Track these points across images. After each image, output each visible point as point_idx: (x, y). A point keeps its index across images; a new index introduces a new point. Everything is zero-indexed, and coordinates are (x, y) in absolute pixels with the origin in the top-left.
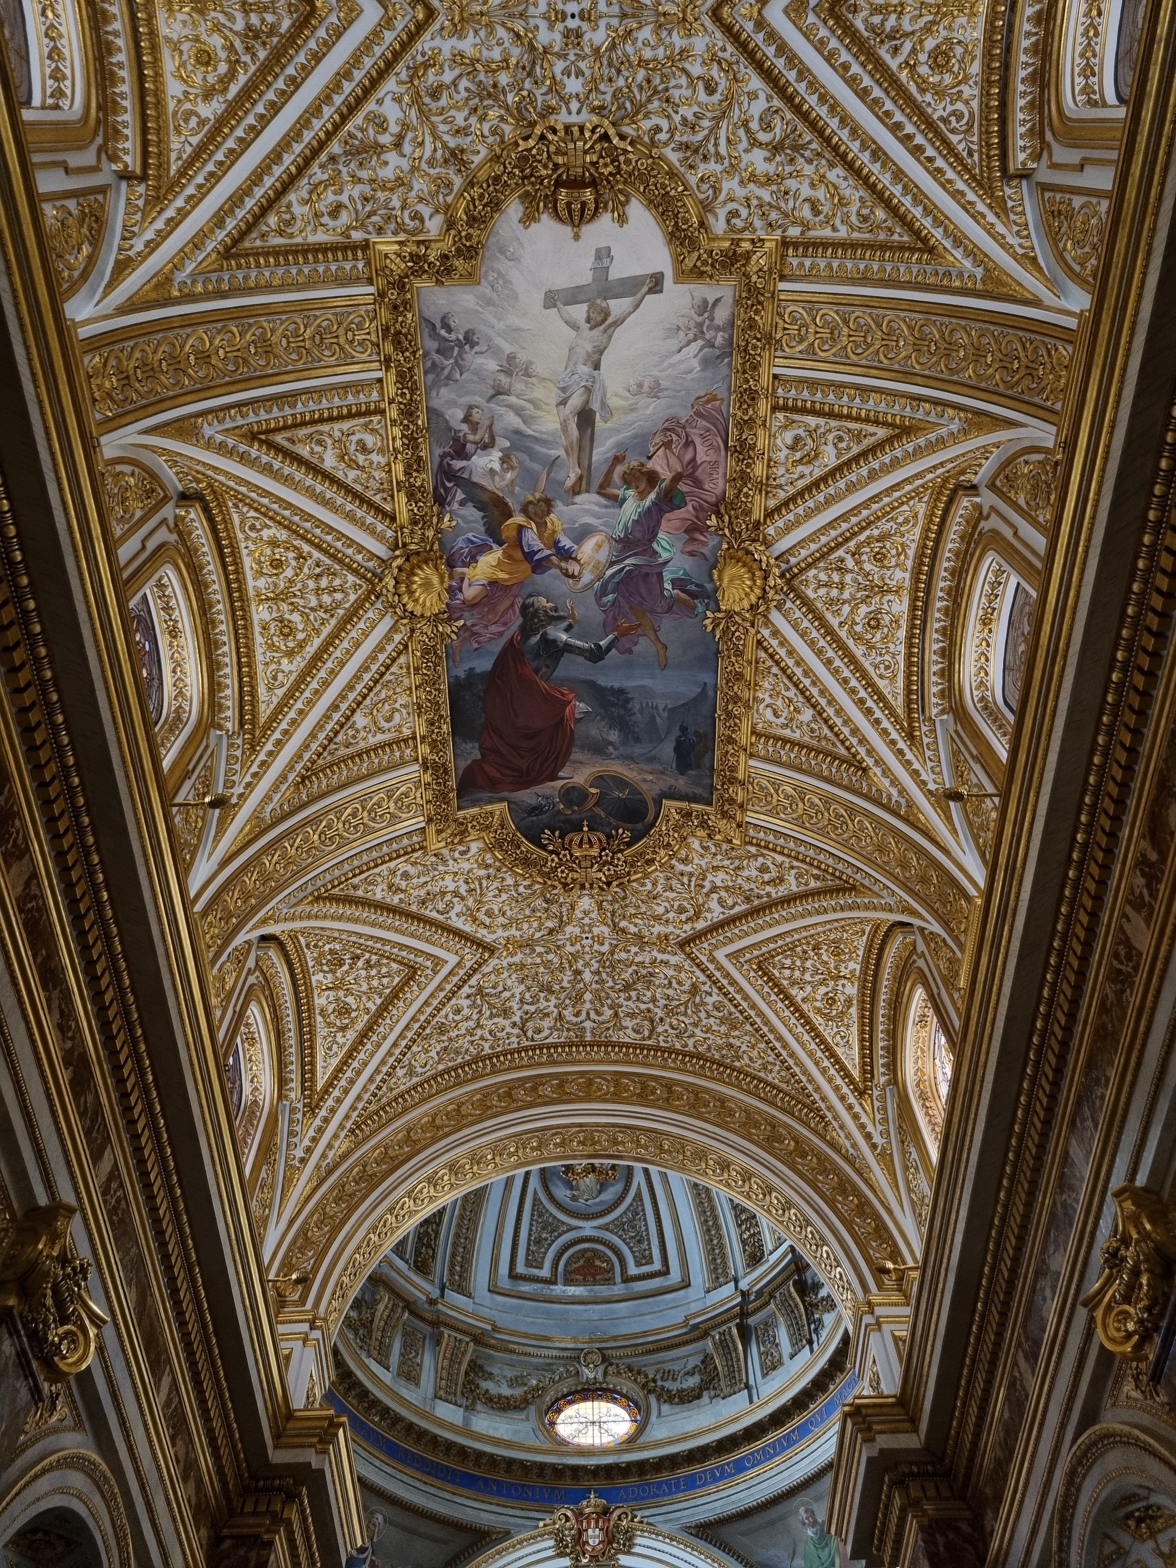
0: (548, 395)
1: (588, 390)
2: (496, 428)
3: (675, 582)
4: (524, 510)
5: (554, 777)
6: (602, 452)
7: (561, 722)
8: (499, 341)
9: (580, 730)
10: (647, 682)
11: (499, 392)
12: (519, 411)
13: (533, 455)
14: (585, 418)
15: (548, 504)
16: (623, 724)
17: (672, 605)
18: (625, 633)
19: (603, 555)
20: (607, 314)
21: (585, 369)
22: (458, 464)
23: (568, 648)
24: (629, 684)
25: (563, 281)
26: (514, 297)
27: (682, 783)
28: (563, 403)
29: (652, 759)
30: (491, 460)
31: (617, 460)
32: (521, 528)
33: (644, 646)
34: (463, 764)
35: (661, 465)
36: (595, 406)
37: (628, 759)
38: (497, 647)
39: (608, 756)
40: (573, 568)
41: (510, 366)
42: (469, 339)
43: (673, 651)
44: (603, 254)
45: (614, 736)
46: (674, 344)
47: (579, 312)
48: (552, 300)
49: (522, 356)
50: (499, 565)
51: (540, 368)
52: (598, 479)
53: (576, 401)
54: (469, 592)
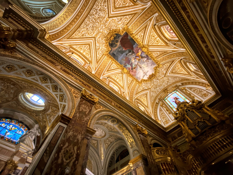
0: (144, 67)
3: (127, 65)
4: (140, 59)
5: (120, 42)
6: (138, 67)
7: (124, 47)
8: (150, 67)
9: (122, 48)
10: (122, 57)
11: (147, 64)
12: (145, 64)
13: (142, 63)
14: (141, 68)
15: (139, 61)
16: (120, 52)
17: (126, 63)
18: (126, 58)
19: (132, 61)
21: (143, 70)
22: (147, 58)
23: (129, 53)
24: (122, 55)
25: (148, 72)
26: (150, 69)
27: (112, 52)
29: (115, 51)
30: (145, 60)
31: (137, 67)
32: (139, 58)
33: (124, 59)
34: (129, 36)
35: (134, 70)
37: (117, 49)
38: (134, 48)
39: (118, 48)
40: (134, 59)
41: (148, 66)
42: (152, 65)
43: (122, 61)
44: (147, 76)
45: (119, 50)
46: (140, 76)
47: (146, 72)
48: (148, 71)
49: (147, 67)
50: (139, 54)
51: (146, 67)
52: (137, 65)
53: (142, 68)
54: (140, 50)
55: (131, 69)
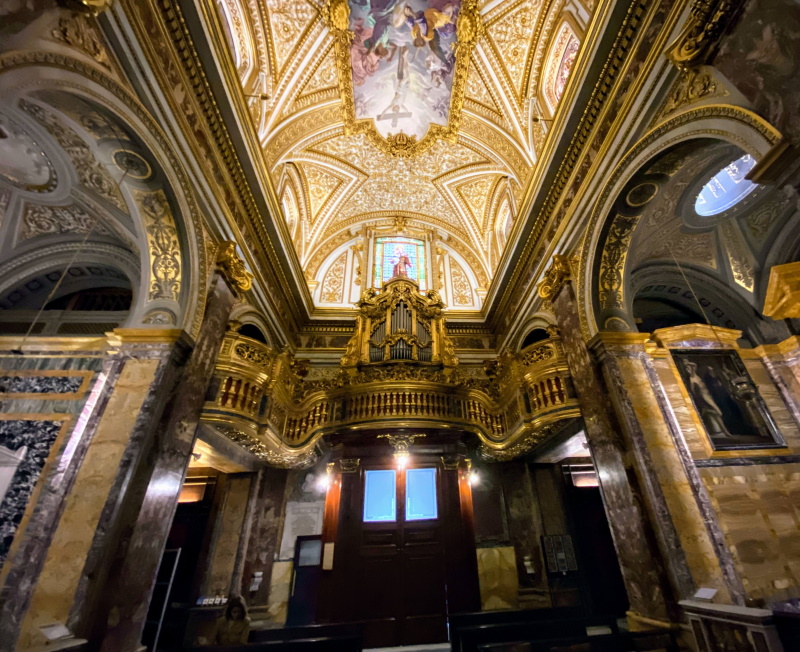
1: (399, 86)
2: (430, 78)
4: (424, 43)
8: (426, 105)
13: (418, 64)
14: (401, 76)
15: (416, 44)
19: (395, 17)
20: (393, 109)
21: (400, 93)
22: (445, 68)
26: (420, 117)
28: (408, 83)
30: (433, 67)
31: (390, 60)
32: (426, 35)
35: (374, 58)
36: (397, 80)
40: (407, 12)
41: (424, 97)
42: (435, 108)
46: (373, 101)
48: (409, 115)
49: (419, 100)
50: (437, 20)
53: (404, 82)
54: (450, 10)
55: (364, 38)
